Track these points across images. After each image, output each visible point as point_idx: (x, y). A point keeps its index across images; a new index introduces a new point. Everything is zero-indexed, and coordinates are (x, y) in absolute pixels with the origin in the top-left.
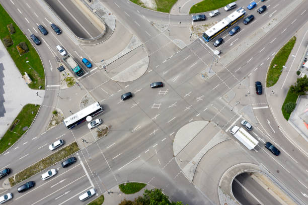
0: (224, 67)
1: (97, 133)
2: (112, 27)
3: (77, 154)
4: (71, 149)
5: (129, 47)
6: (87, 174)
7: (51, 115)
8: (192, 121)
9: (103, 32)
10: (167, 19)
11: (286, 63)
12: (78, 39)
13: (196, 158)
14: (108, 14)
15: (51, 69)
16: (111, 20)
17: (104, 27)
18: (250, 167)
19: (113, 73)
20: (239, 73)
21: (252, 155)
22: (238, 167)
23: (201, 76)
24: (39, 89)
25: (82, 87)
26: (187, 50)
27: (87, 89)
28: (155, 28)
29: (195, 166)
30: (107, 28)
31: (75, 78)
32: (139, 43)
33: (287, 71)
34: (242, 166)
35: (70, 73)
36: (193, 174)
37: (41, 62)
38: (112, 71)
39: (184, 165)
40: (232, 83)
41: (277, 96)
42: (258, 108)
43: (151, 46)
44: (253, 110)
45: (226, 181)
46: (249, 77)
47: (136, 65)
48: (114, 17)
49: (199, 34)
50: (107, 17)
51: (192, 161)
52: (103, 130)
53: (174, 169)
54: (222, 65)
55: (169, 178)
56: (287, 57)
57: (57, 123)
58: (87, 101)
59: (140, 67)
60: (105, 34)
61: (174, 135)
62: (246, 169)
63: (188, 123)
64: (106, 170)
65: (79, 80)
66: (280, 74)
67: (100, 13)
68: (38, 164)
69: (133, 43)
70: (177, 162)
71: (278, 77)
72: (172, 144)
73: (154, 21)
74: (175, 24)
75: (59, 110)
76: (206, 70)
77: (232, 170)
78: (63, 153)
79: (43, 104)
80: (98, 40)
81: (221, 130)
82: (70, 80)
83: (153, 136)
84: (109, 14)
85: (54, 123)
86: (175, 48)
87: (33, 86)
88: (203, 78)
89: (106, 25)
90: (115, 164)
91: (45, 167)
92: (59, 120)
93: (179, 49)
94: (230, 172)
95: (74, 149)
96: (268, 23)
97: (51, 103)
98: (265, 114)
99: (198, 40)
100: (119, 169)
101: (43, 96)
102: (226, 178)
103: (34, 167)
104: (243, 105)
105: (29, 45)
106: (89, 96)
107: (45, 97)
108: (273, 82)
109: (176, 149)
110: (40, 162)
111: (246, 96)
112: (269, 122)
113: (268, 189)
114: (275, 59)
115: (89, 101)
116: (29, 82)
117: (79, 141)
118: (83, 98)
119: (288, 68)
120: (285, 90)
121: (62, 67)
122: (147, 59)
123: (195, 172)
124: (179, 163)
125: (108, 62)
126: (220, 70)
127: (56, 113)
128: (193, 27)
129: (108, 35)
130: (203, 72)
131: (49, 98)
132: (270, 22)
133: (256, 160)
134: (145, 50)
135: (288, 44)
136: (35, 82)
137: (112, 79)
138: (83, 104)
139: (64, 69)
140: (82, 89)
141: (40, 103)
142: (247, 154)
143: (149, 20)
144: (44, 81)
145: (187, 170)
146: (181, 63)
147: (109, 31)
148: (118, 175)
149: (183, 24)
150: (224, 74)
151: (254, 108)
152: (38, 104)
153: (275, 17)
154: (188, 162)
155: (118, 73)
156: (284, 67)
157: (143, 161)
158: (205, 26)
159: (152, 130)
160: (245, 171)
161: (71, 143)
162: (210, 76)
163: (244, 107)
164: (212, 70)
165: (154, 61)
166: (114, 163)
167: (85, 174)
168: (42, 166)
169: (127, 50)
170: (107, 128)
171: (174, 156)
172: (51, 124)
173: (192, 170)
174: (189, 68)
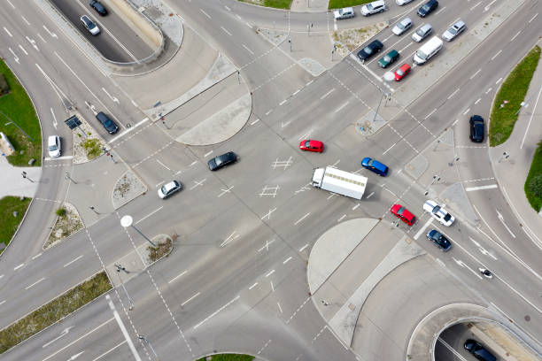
0: (403, 109)
1: (149, 252)
2: (176, 38)
3: (108, 297)
4: (94, 287)
5: (212, 76)
6: (128, 339)
7: (54, 217)
8: (343, 220)
9: (157, 51)
10: (285, 20)
11: (527, 98)
12: (109, 63)
13: (357, 297)
14: (167, 15)
15: (55, 125)
16: (174, 27)
17: (161, 40)
18: (468, 312)
19: (180, 128)
20: (433, 119)
21: (471, 286)
22: (443, 313)
23: (357, 128)
24: (28, 166)
25: (117, 158)
26: (326, 80)
27: (127, 162)
28: (262, 38)
29: (355, 314)
30: (167, 40)
31: (103, 142)
32: (230, 67)
33: (530, 114)
34: (453, 310)
35: (92, 131)
36: (351, 330)
37: (34, 113)
38: (178, 124)
39: (331, 314)
40: (421, 140)
41: (512, 162)
42: (477, 188)
43: (254, 72)
44: (467, 193)
45: (422, 344)
46: (453, 128)
47: (226, 110)
48: (180, 19)
49: (350, 47)
50: (165, 21)
51: (347, 304)
52: (160, 245)
53: (312, 321)
54: (398, 106)
55: (301, 340)
56: (526, 87)
57: (66, 234)
58: (126, 186)
59: (234, 115)
60: (162, 52)
61: (309, 250)
62: (461, 315)
63: (337, 223)
64: (169, 330)
65: (111, 145)
66: (515, 118)
67: (153, 14)
68: (26, 322)
69: (218, 67)
70: (317, 307)
71: (512, 126)
72: (306, 270)
73: (260, 25)
74: (301, 30)
75: (69, 207)
76: (368, 116)
77: (434, 318)
78: (77, 296)
79: (36, 197)
80: (148, 64)
81: (405, 237)
82: (93, 145)
83: (265, 253)
84: (171, 15)
85: (59, 233)
86: (304, 76)
87: (16, 160)
88: (362, 132)
89: (165, 36)
90: (187, 316)
91: (39, 329)
92: (70, 228)
93: (311, 77)
94: (428, 324)
95: (101, 288)
96: (484, 22)
97: (53, 194)
98: (492, 200)
99: (348, 57)
100: (195, 327)
101: (37, 179)
102: (420, 337)
103: (16, 328)
104: (448, 184)
105: (10, 80)
106: (131, 176)
107: (40, 182)
108: (502, 136)
109: (314, 280)
110: (29, 318)
111: (451, 165)
112: (500, 216)
113: (508, 355)
114: (502, 89)
115: (132, 186)
116: (9, 151)
117: (111, 270)
118: (120, 180)
119: (531, 107)
120: (528, 150)
121: (76, 119)
122: (247, 99)
123: (356, 326)
124: (320, 309)
125: (169, 107)
126: (395, 114)
127: (63, 213)
128: (336, 35)
129: (168, 54)
130: (361, 121)
131: (50, 184)
132: (487, 19)
133: (479, 296)
134: (243, 80)
135: (526, 60)
136: (22, 153)
137: (178, 140)
138: (118, 192)
139: (79, 123)
140: (116, 163)
141: (30, 194)
142: (460, 284)
143: (249, 24)
144: (41, 149)
145: (337, 323)
146: (315, 104)
147: (171, 46)
148: (193, 339)
149: (317, 29)
150: (403, 122)
151: (468, 189)
152: (27, 196)
153: (496, 10)
154: (340, 305)
155: (189, 128)
156: (522, 104)
157: (245, 307)
158: (361, 31)
159: (262, 242)
160: (460, 320)
161: (94, 275)
162: (375, 127)
163: (447, 188)
164: (378, 117)
165: (261, 101)
166: (184, 313)
167: (124, 339)
168: (32, 326)
169: (207, 83)
170: (169, 241)
171: (310, 294)
172: (53, 235)
173: (349, 323)
174: (332, 115)
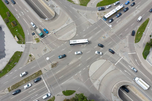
0: (114, 33)
1: (51, 66)
2: (58, 13)
3: (42, 76)
4: (38, 73)
5: (67, 23)
6: (46, 86)
7: (28, 56)
8: (98, 60)
9: (53, 16)
10: (85, 9)
11: (145, 31)
13: (101, 78)
14: (56, 7)
15: (28, 34)
16: (57, 10)
17: (54, 13)
18: (127, 83)
19: (59, 36)
20: (121, 36)
21: (128, 77)
22: (121, 83)
23: (102, 37)
24: (22, 44)
25: (44, 43)
26: (95, 25)
27: (46, 44)
28: (79, 14)
29: (100, 82)
30: (56, 14)
31: (40, 39)
32: (71, 21)
33: (145, 35)
34: (123, 82)
35: (37, 36)
36: (99, 86)
37: (23, 31)
38: (58, 35)
39: (94, 82)
40: (118, 41)
41: (140, 47)
42: (131, 53)
43: (77, 22)
44: (129, 54)
45: (115, 89)
46: (126, 38)
47: (70, 32)
48: (59, 8)
49: (101, 17)
50: (55, 8)
51: (98, 79)
52: (54, 64)
53: (89, 83)
54: (113, 32)
55: (87, 88)
56: (145, 28)
57: (31, 61)
58: (46, 50)
59: (72, 33)
60: (55, 17)
61: (89, 67)
63: (96, 60)
64: (56, 84)
65: (42, 40)
66: (141, 36)
67: (52, 6)
68: (22, 81)
69: (68, 21)
70: (91, 80)
71: (141, 38)
72: (89, 71)
73: (79, 10)
74: (90, 12)
75: (32, 54)
76: (105, 35)
77: (118, 84)
78: (34, 75)
79: (24, 51)
80: (51, 19)
81: (113, 64)
82: (38, 39)
83: (79, 67)
84: (57, 7)
85: (30, 60)
86: (90, 24)
87: (19, 42)
88: (103, 39)
89: (55, 12)
92: (32, 59)
93: (92, 24)
94: (117, 85)
95: (40, 74)
96: (135, 11)
97: (28, 51)
98: (134, 57)
99: (101, 19)
100: (62, 84)
101: (24, 47)
102: (115, 88)
103: (20, 82)
104: (124, 52)
105: (17, 22)
106: (47, 47)
107: (25, 48)
108: (138, 41)
109: (91, 74)
110: (23, 80)
111: (125, 47)
112: (136, 60)
113: (136, 93)
114: (139, 29)
115: (47, 50)
116: (17, 40)
117: (42, 70)
118: (44, 48)
119: (146, 34)
120: (144, 44)
121: (34, 33)
122: (75, 29)
123: (100, 85)
124: (92, 81)
125: (56, 31)
126: (112, 34)
127: (31, 56)
128: (98, 13)
129: (56, 17)
130: (103, 36)
131: (27, 48)
132: (136, 11)
133: (130, 79)
134: (75, 24)
135: (145, 22)
136: (20, 41)
137: (58, 39)
138: (44, 51)
139: (35, 34)
140: (43, 44)
142: (125, 76)
143: (76, 10)
144: (25, 40)
145: (96, 84)
146: (92, 31)
147: (57, 15)
148: (62, 86)
149: (93, 12)
150: (114, 36)
151: (129, 53)
152: (22, 51)
153: (139, 8)
154: (96, 80)
155: (61, 36)
156: (143, 33)
157: (74, 80)
158: (104, 13)
159: (78, 64)
160: (125, 84)
161: (38, 71)
162: (107, 37)
163: (124, 53)
164: (108, 35)
165: (79, 30)
166: (59, 80)
167: (45, 86)
168: (24, 82)
169: (66, 25)
170: (56, 63)
171: (89, 77)
172: (28, 61)
173: (98, 84)
174: (96, 34)
